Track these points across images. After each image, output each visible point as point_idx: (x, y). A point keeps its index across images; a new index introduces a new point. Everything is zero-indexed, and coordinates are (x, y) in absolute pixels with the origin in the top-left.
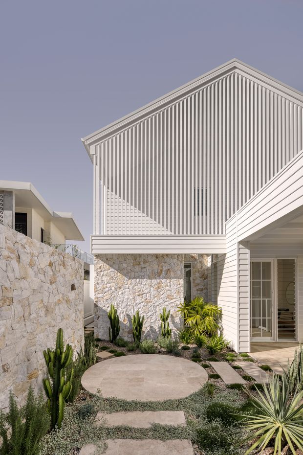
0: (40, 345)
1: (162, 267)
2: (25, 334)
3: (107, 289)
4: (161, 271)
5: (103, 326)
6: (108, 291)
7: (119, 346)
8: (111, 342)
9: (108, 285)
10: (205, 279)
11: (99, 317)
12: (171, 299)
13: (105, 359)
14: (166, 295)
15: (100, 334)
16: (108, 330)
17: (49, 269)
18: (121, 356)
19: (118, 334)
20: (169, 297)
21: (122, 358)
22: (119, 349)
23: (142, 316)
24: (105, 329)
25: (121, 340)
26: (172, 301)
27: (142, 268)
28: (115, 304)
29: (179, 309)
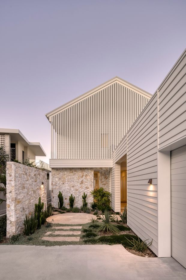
0: (32, 204)
1: (83, 173)
2: (28, 199)
3: (57, 184)
4: (83, 175)
5: (56, 201)
6: (58, 185)
7: (63, 210)
8: (59, 208)
9: (58, 182)
10: (107, 179)
11: (54, 197)
12: (88, 189)
13: (56, 214)
14: (85, 187)
15: (54, 205)
16: (58, 203)
17: (34, 177)
18: (63, 213)
19: (63, 205)
20: (87, 188)
21: (64, 214)
22: (62, 211)
23: (74, 197)
24: (57, 203)
25: (64, 207)
26: (88, 190)
27: (74, 174)
28: (61, 191)
29: (91, 193)
